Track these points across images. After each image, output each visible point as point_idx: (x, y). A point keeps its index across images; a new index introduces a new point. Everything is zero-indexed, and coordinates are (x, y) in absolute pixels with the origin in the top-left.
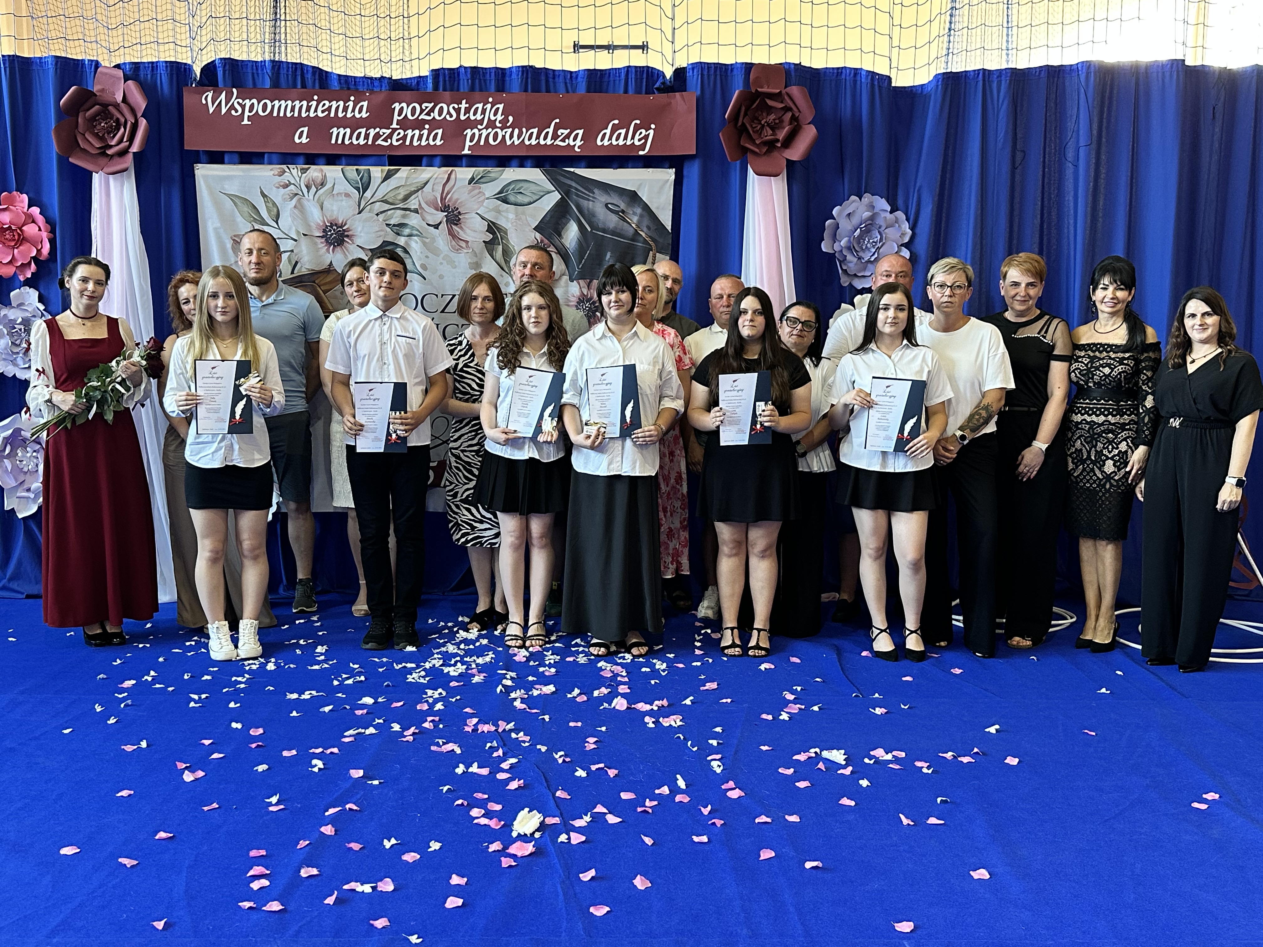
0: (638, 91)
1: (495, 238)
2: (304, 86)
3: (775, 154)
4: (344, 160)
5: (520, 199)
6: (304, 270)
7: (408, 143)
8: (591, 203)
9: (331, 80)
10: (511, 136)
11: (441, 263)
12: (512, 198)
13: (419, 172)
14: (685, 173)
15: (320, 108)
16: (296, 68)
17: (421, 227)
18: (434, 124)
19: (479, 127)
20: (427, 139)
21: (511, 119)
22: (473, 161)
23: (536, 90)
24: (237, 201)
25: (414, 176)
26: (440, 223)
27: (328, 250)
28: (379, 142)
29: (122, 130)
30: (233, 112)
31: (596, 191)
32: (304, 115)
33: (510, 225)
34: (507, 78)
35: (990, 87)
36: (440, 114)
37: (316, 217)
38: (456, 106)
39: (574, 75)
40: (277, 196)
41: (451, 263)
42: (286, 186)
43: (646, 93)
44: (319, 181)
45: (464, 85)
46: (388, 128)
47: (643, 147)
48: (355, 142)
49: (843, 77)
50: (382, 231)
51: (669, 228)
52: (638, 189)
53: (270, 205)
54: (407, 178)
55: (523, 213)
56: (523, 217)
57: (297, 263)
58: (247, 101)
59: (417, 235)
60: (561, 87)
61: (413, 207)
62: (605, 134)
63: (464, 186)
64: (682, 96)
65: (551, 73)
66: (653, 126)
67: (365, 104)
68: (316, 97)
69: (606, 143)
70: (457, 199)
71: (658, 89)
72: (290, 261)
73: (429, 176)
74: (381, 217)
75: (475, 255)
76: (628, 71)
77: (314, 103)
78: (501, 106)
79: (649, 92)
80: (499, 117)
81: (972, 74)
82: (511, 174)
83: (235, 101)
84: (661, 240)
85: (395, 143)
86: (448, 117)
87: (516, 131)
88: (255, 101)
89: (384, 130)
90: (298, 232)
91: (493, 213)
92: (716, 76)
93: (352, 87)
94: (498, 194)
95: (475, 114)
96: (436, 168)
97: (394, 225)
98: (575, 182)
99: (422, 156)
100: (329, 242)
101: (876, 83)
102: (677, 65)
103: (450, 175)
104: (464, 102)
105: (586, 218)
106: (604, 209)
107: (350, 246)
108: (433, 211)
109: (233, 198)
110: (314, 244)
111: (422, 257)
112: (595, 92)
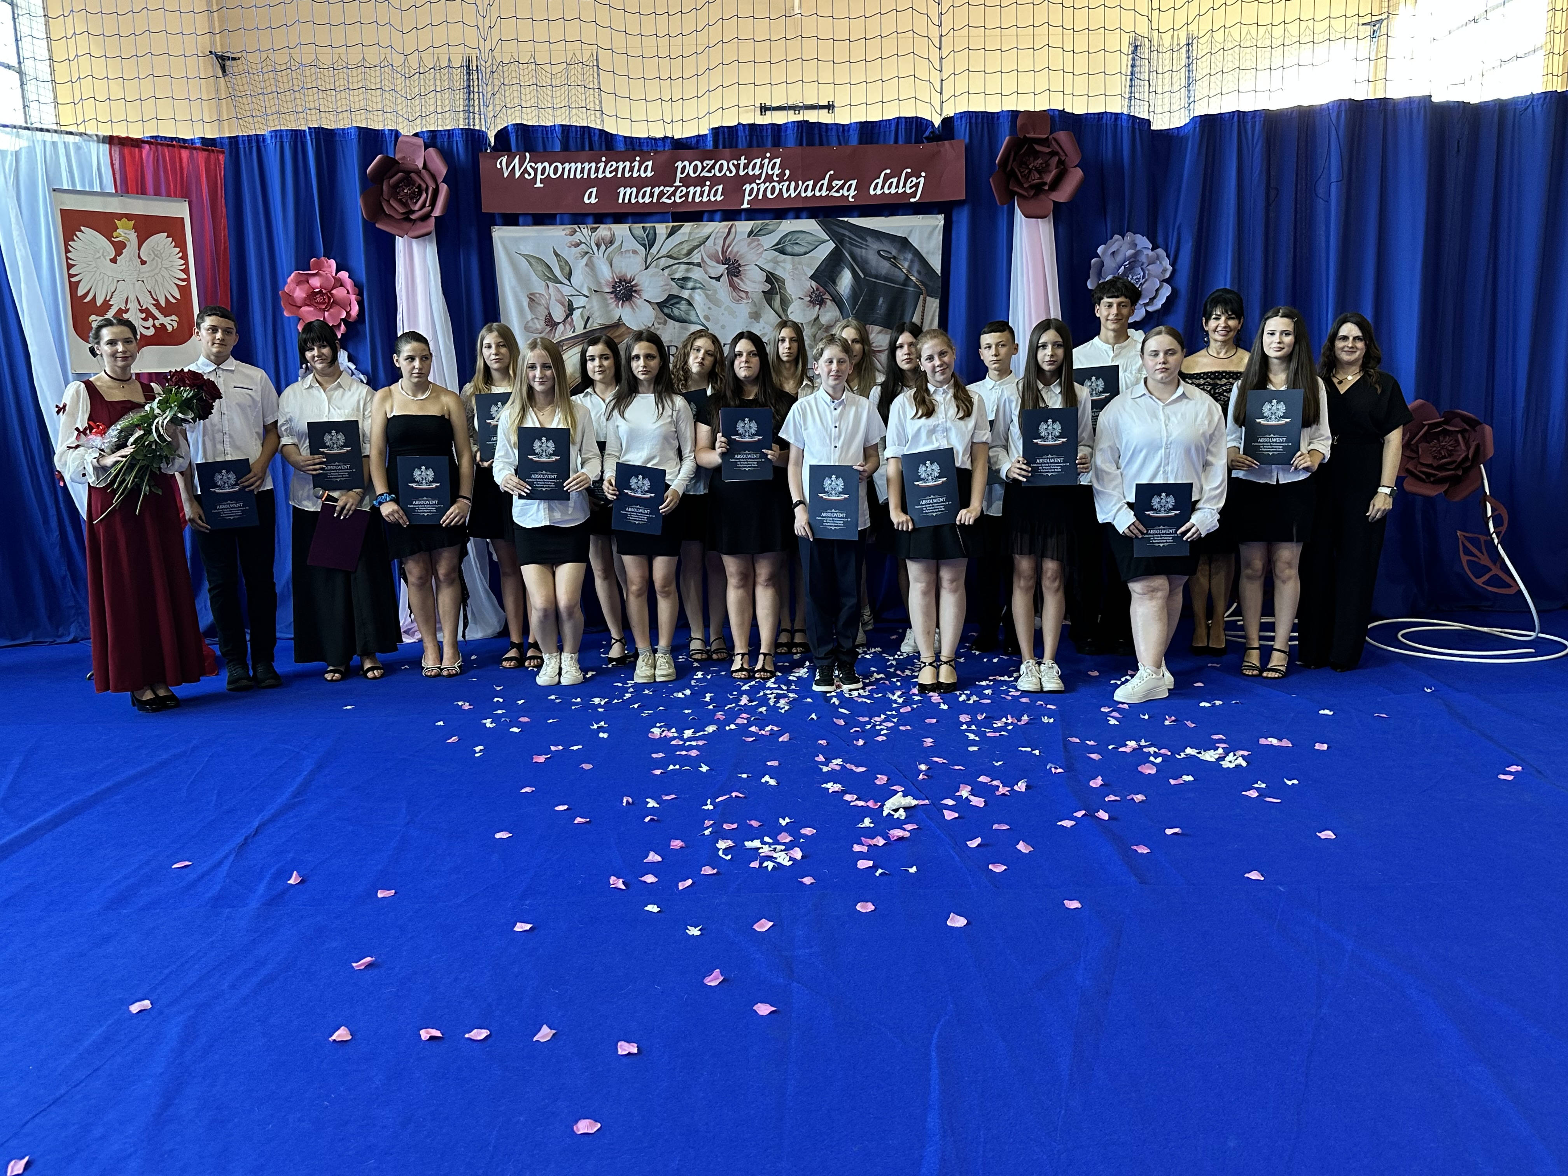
0: (908, 141)
1: (773, 287)
2: (591, 148)
3: (1042, 196)
4: (630, 219)
5: (797, 249)
6: (595, 324)
7: (690, 200)
8: (864, 251)
9: (616, 142)
10: (788, 189)
11: (723, 314)
12: (789, 249)
13: (700, 228)
14: (954, 219)
15: (608, 169)
16: (584, 132)
17: (703, 279)
18: (715, 181)
19: (758, 181)
20: (709, 195)
21: (787, 172)
22: (751, 214)
23: (811, 143)
24: (532, 261)
25: (696, 231)
26: (722, 275)
27: (617, 305)
28: (664, 200)
29: (424, 195)
30: (526, 176)
31: (869, 239)
32: (593, 176)
33: (788, 276)
34: (783, 134)
35: (1245, 127)
36: (720, 171)
37: (606, 274)
38: (736, 162)
39: (846, 128)
40: (570, 254)
41: (733, 313)
42: (577, 245)
43: (916, 143)
44: (608, 239)
45: (742, 142)
46: (672, 186)
47: (914, 195)
48: (641, 201)
49: (1104, 121)
50: (667, 285)
51: (939, 272)
52: (909, 236)
53: (563, 264)
54: (690, 233)
55: (800, 263)
56: (800, 267)
57: (588, 318)
58: (539, 165)
59: (700, 288)
60: (834, 140)
61: (696, 261)
62: (877, 183)
63: (744, 239)
64: (951, 144)
65: (824, 127)
66: (923, 174)
67: (650, 163)
68: (604, 159)
69: (879, 192)
70: (738, 252)
71: (927, 138)
72: (582, 317)
73: (710, 231)
74: (666, 272)
75: (755, 305)
76: (898, 122)
77: (602, 165)
78: (778, 161)
79: (919, 141)
80: (777, 171)
81: (1227, 116)
82: (788, 226)
83: (527, 165)
84: (931, 284)
85: (678, 201)
86: (728, 174)
87: (793, 184)
88: (546, 164)
89: (668, 188)
90: (590, 289)
91: (771, 264)
92: (983, 124)
93: (637, 148)
94: (776, 245)
95: (753, 170)
96: (717, 223)
97: (679, 279)
98: (850, 231)
99: (702, 213)
100: (618, 298)
101: (1137, 126)
102: (944, 115)
103: (730, 229)
104: (743, 158)
105: (860, 266)
106: (877, 256)
107: (638, 301)
108: (715, 264)
109: (527, 257)
110: (605, 299)
111: (706, 308)
112: (866, 143)
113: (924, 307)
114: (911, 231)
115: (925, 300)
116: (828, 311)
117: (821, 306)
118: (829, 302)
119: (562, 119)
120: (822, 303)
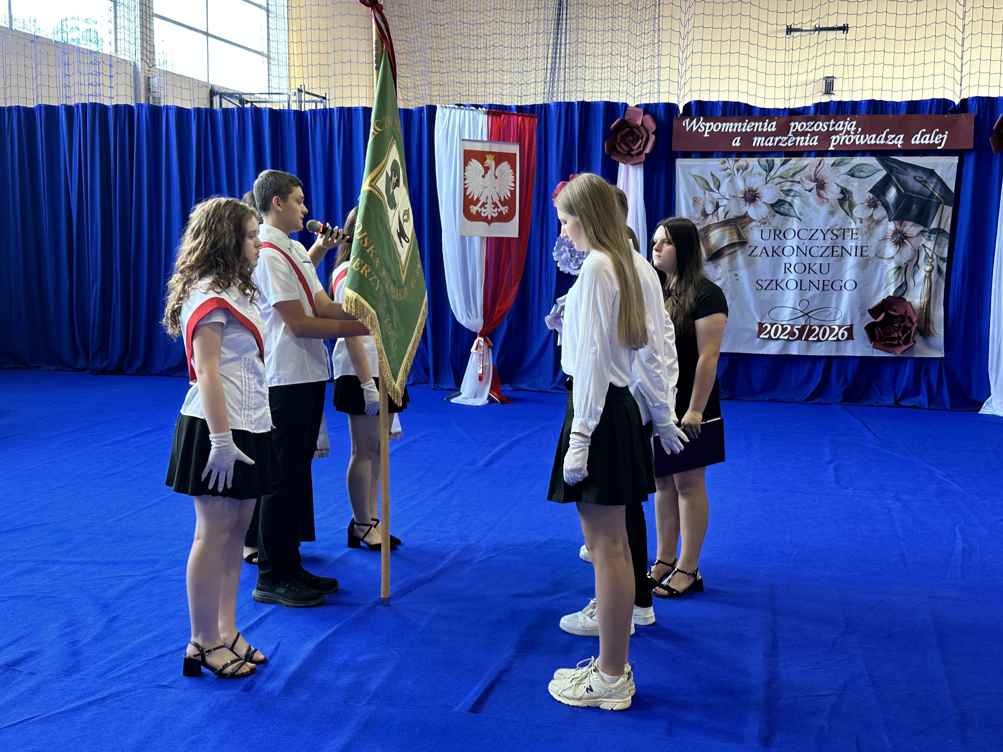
0: (938, 113)
1: (845, 196)
2: (740, 115)
4: (759, 155)
5: (862, 174)
6: (731, 216)
7: (797, 144)
8: (905, 176)
9: (754, 111)
10: (859, 139)
11: (811, 212)
12: (857, 174)
13: (802, 161)
14: (965, 159)
15: (748, 127)
16: (735, 105)
17: (801, 191)
18: (813, 134)
19: (840, 134)
20: (809, 141)
21: (860, 129)
22: (834, 153)
23: (875, 113)
24: (698, 179)
25: (799, 162)
26: (812, 189)
27: (746, 205)
29: (640, 141)
31: (909, 170)
32: (739, 130)
33: (854, 189)
34: (858, 107)
36: (817, 128)
37: (741, 186)
39: (899, 104)
40: (720, 175)
41: (817, 211)
42: (726, 170)
43: (942, 114)
44: (744, 167)
45: (833, 111)
46: (786, 136)
47: (940, 144)
48: (767, 145)
50: (778, 194)
51: (953, 191)
52: (935, 168)
53: (716, 180)
54: (795, 164)
55: (863, 183)
56: (863, 185)
57: (728, 212)
58: (708, 123)
59: (798, 196)
60: (890, 111)
61: (797, 180)
62: (917, 137)
63: (829, 168)
64: (966, 116)
65: (885, 103)
66: (947, 132)
67: (774, 123)
68: (747, 121)
69: (917, 142)
70: (824, 175)
71: (950, 111)
72: (724, 211)
73: (808, 162)
74: (778, 186)
75: (832, 207)
76: (932, 101)
77: (745, 124)
79: (944, 113)
80: (853, 129)
82: (857, 160)
83: (701, 124)
84: (947, 198)
85: (789, 145)
86: (822, 130)
87: (863, 136)
88: (712, 123)
89: (784, 138)
90: (730, 195)
91: (845, 183)
92: (987, 104)
93: (767, 114)
94: (849, 172)
95: (838, 128)
96: (812, 158)
97: (785, 190)
98: (897, 165)
99: (803, 152)
100: (747, 201)
102: (962, 98)
103: (820, 162)
105: (902, 186)
106: (913, 180)
107: (759, 202)
108: (809, 182)
109: (694, 177)
110: (738, 201)
111: (801, 208)
112: (911, 113)
113: (942, 211)
114: (936, 166)
115: (943, 207)
116: (879, 212)
117: (874, 209)
118: (880, 207)
119: (724, 98)
120: (875, 206)
